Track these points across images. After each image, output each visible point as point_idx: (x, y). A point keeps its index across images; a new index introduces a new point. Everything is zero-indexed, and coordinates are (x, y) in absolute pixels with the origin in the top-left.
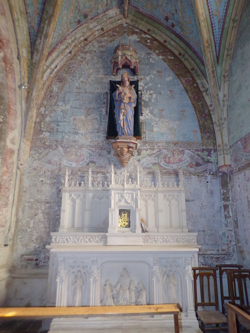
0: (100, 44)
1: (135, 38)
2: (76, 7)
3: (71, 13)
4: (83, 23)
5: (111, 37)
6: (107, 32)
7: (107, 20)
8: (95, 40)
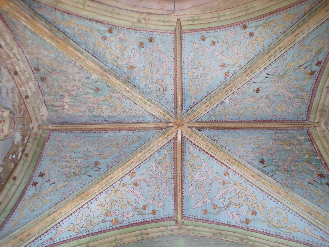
0: (10, 91)
1: (17, 138)
2: (55, 70)
3: (50, 63)
4: (35, 75)
5: (19, 107)
6: (24, 103)
7: (36, 104)
8: (15, 86)
